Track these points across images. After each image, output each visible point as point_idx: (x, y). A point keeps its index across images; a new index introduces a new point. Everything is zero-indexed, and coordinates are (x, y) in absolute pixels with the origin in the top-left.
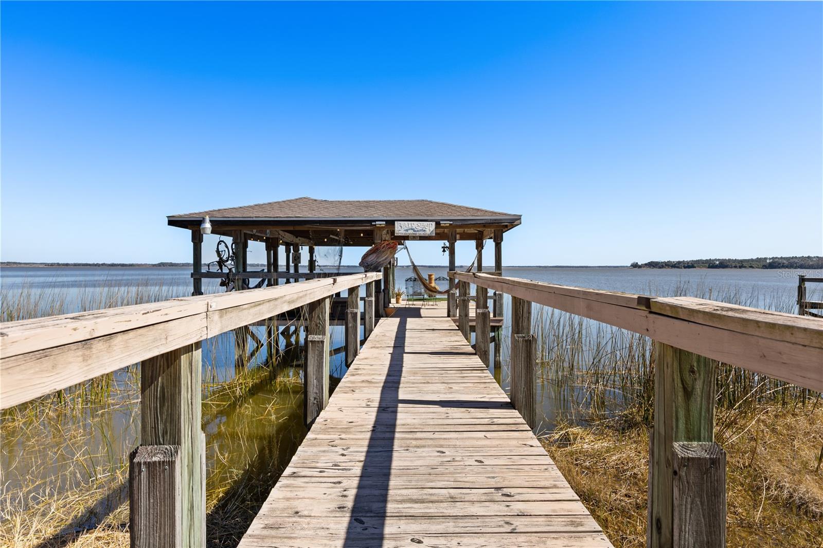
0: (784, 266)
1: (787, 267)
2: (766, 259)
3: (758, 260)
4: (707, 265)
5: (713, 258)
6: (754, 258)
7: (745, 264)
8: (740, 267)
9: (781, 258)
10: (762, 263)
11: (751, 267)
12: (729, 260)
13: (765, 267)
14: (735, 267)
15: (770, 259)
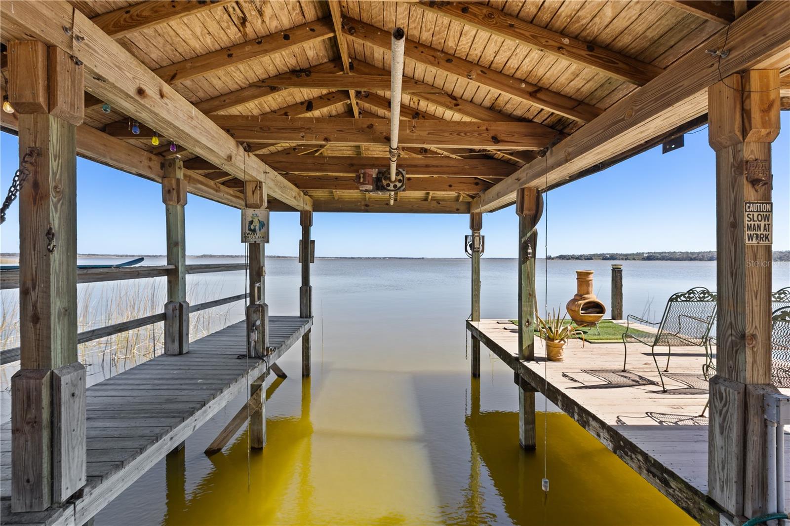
0: (658, 259)
1: (660, 259)
2: (643, 253)
3: (638, 254)
4: (601, 258)
5: (605, 253)
6: (635, 252)
7: (629, 257)
8: (626, 259)
9: (655, 253)
10: (641, 257)
11: (634, 259)
12: (617, 254)
13: (644, 259)
14: (622, 259)
15: (646, 253)
